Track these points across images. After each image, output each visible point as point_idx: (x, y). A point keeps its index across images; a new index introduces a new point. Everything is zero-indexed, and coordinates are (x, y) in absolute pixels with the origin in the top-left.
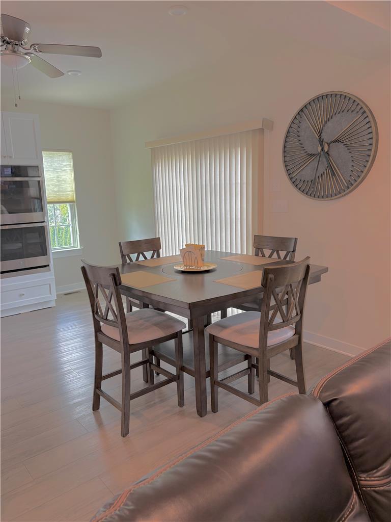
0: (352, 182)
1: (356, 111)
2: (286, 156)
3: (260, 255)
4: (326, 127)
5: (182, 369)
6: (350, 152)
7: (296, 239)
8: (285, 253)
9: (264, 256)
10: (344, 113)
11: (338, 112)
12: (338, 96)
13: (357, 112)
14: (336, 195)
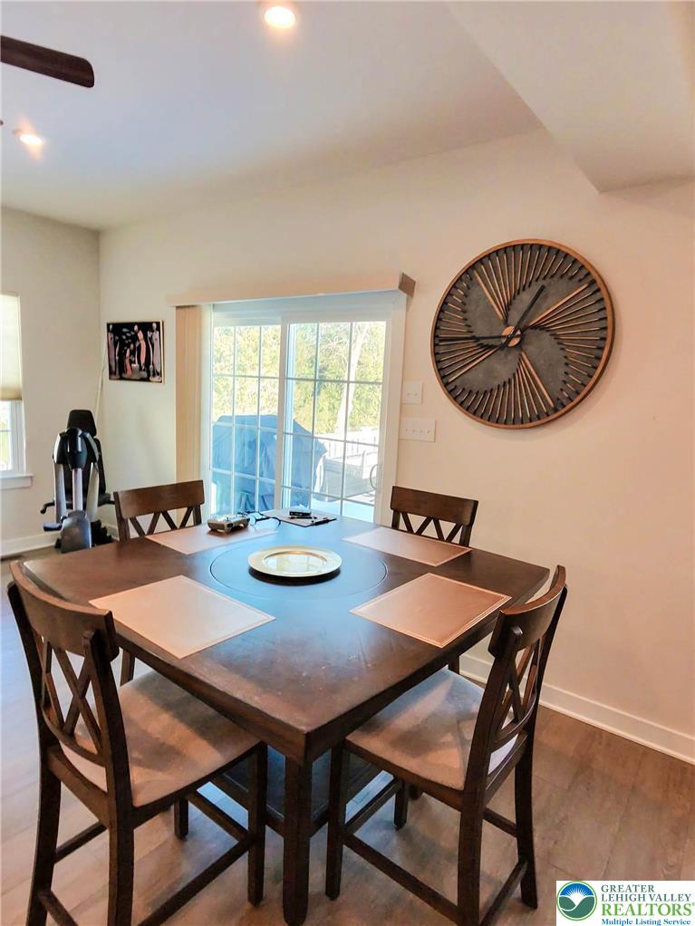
0: (564, 401)
1: (578, 279)
2: (437, 345)
3: (402, 525)
4: (517, 301)
5: (261, 817)
6: (562, 349)
7: (476, 503)
8: (453, 525)
9: (410, 530)
10: (555, 279)
11: (542, 277)
12: (544, 251)
13: (580, 280)
14: (531, 421)
